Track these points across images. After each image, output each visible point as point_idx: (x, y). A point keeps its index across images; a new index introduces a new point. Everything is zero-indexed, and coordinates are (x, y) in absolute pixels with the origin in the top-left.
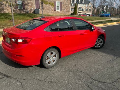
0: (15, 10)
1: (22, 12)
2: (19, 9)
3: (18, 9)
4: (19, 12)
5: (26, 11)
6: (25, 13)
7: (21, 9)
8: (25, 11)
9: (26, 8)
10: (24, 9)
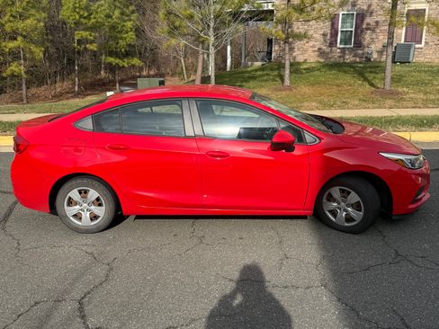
0: (328, 50)
1: (349, 58)
2: (342, 46)
3: (338, 45)
4: (340, 57)
5: (363, 54)
6: (358, 60)
7: (348, 46)
8: (360, 52)
9: (365, 43)
10: (359, 45)
